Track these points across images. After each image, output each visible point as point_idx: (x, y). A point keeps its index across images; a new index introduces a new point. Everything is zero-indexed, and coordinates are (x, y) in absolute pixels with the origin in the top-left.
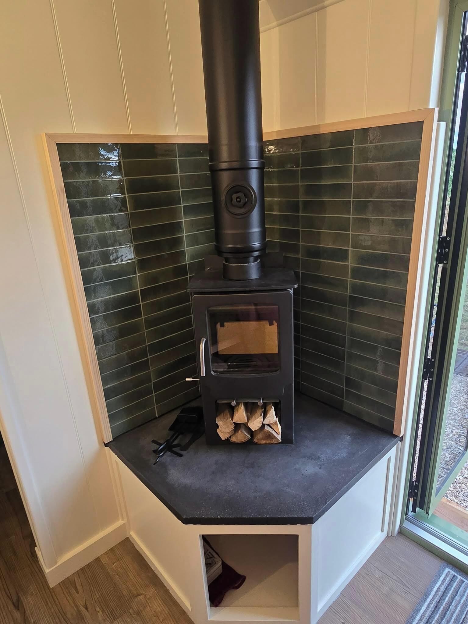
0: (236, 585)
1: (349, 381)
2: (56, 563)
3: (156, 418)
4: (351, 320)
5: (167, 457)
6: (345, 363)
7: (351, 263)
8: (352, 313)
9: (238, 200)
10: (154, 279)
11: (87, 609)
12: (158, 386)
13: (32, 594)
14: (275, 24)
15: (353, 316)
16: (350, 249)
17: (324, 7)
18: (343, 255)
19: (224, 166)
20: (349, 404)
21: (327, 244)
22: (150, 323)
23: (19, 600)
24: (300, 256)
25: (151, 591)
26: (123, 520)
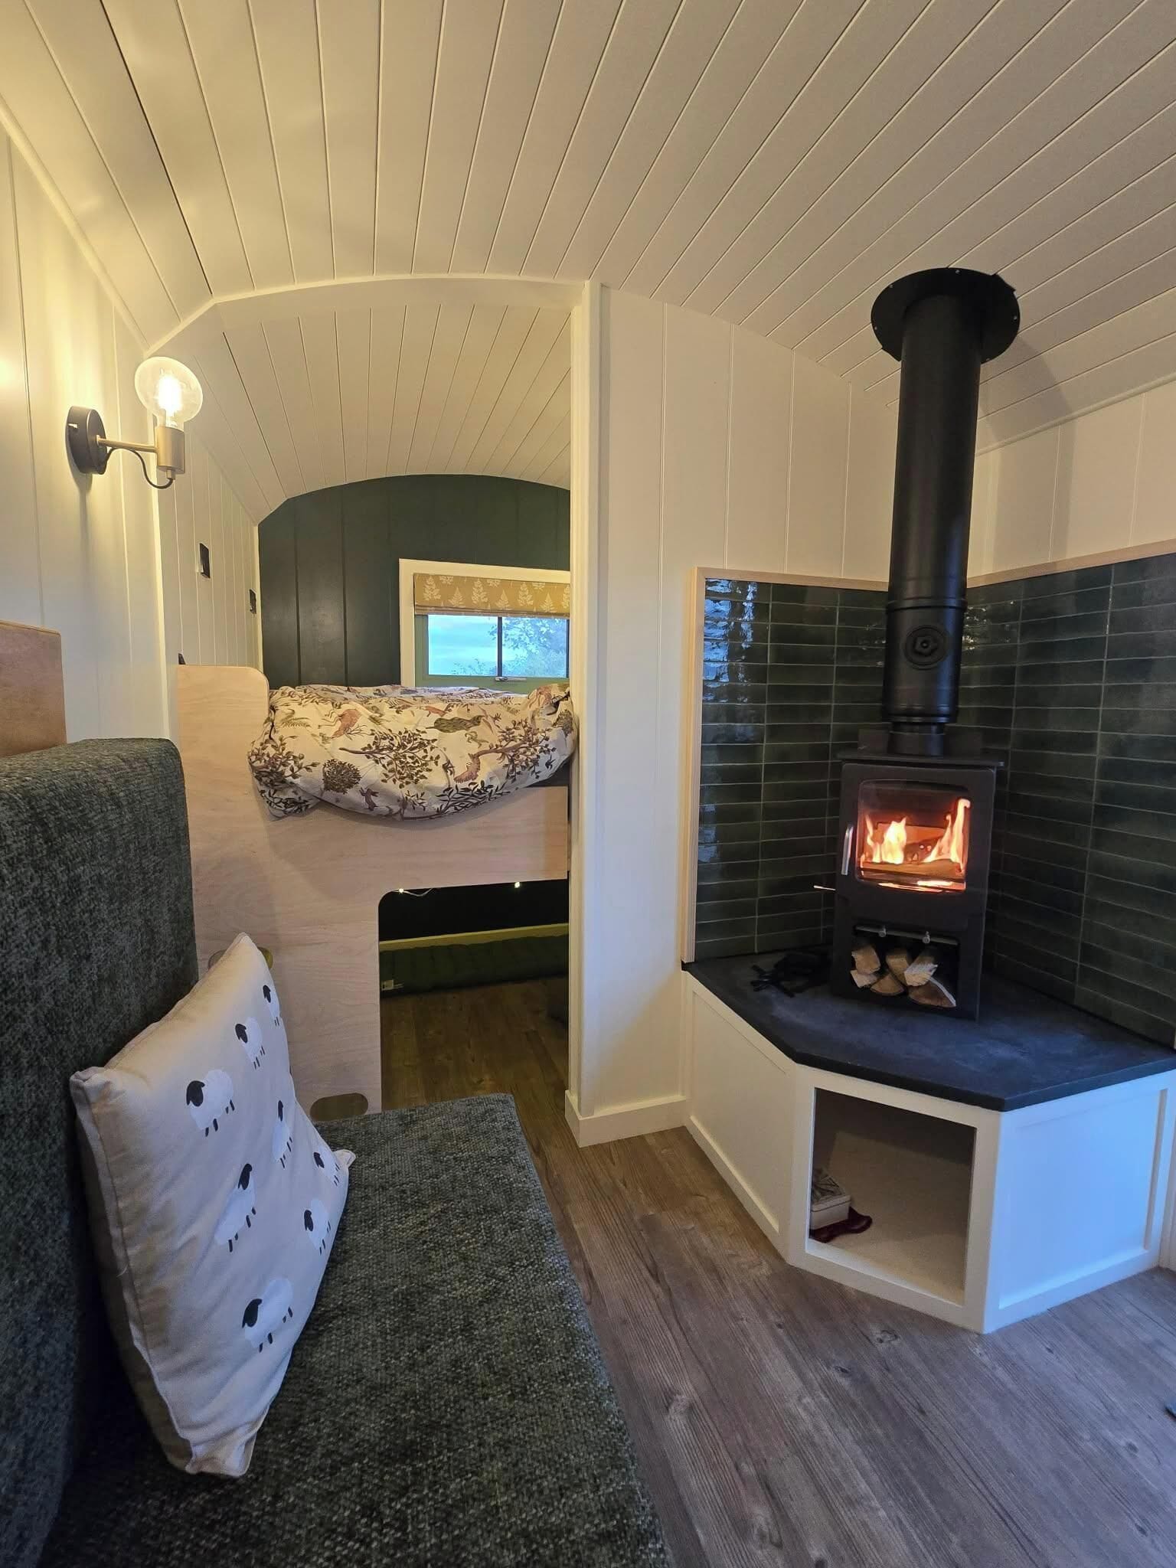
0: (857, 1227)
1: (1088, 953)
2: (593, 1114)
3: (754, 954)
4: (1097, 845)
5: (771, 993)
6: (1083, 920)
7: (1099, 754)
8: (1098, 834)
9: (925, 645)
10: (784, 755)
11: (625, 1185)
12: (764, 907)
13: (556, 1146)
14: (996, 444)
15: (1100, 840)
16: (1099, 732)
17: (1073, 419)
18: (1088, 742)
19: (908, 604)
20: (1085, 992)
21: (1058, 727)
22: (769, 813)
23: (539, 1146)
24: (1009, 747)
25: (715, 1197)
26: (683, 1095)
